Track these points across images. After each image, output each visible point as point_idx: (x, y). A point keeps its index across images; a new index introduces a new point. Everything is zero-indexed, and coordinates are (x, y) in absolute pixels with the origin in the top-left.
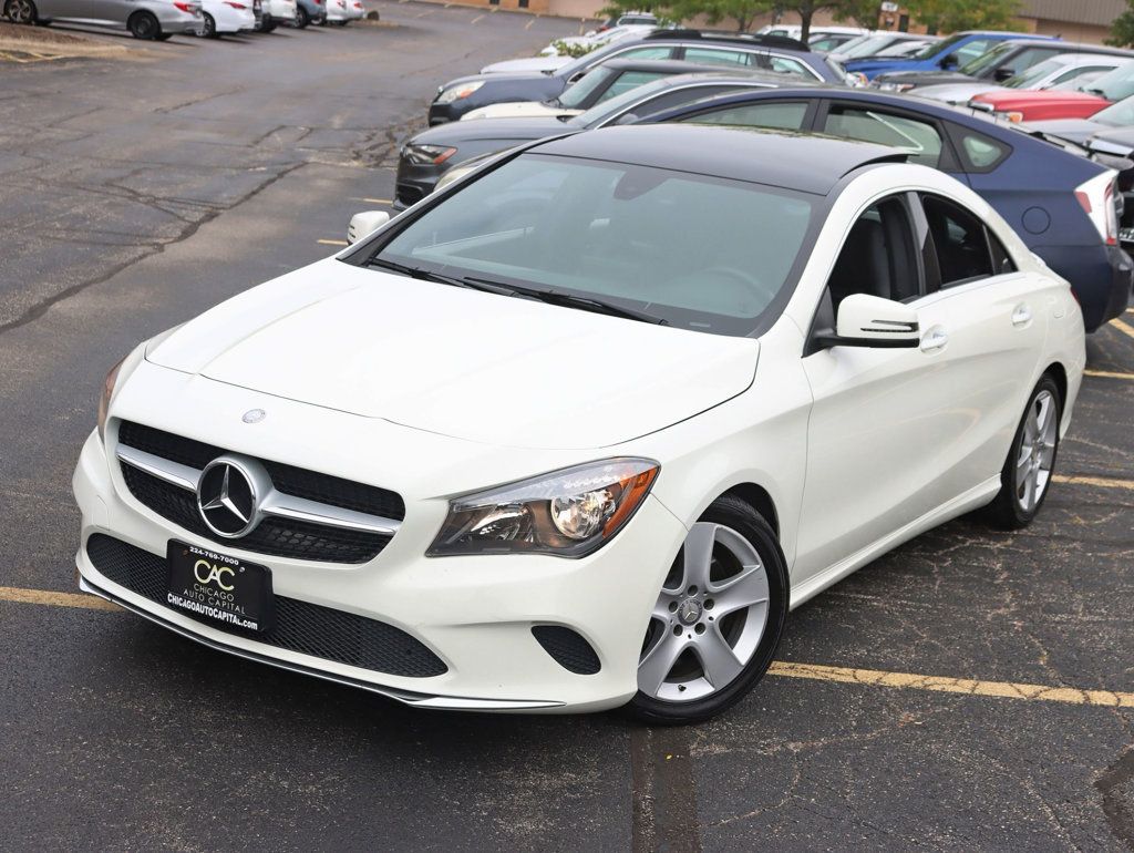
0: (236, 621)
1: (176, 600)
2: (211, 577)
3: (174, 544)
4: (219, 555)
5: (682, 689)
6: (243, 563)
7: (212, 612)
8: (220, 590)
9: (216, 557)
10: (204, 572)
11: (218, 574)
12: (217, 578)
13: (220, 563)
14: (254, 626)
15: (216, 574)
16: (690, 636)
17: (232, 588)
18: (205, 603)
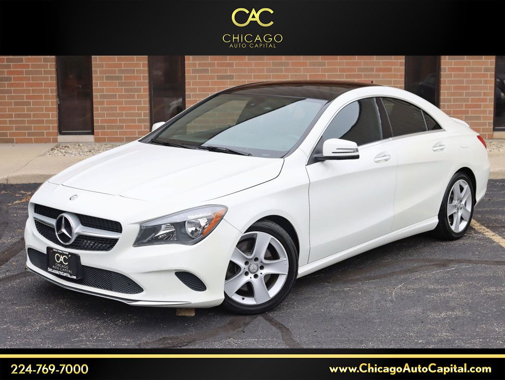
0: (69, 276)
1: (50, 270)
2: (60, 260)
3: (49, 249)
4: (62, 251)
5: (243, 299)
6: (70, 253)
7: (61, 273)
8: (64, 265)
9: (61, 252)
10: (58, 258)
11: (63, 258)
12: (62, 260)
13: (63, 254)
14: (75, 277)
15: (62, 259)
16: (251, 278)
17: (67, 263)
18: (59, 270)
